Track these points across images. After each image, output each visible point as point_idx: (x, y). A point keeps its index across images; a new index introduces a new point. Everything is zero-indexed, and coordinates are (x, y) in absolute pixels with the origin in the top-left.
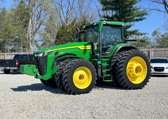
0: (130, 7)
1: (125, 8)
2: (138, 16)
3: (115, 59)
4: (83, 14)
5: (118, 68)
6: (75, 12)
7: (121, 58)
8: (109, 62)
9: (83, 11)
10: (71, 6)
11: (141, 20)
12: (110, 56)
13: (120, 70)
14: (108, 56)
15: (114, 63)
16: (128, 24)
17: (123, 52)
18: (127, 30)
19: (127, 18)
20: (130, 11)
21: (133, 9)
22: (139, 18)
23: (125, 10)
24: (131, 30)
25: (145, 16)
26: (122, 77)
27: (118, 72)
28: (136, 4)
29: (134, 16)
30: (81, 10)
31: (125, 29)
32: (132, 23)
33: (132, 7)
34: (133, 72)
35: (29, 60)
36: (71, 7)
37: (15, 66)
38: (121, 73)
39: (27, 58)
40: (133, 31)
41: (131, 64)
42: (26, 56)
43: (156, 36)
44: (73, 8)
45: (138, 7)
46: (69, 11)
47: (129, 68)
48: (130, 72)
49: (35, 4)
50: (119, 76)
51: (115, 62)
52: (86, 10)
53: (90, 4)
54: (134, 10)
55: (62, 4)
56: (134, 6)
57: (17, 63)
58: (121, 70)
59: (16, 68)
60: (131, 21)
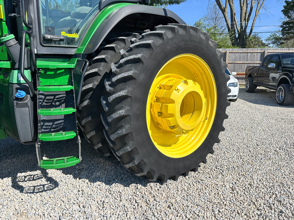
3: (103, 64)
5: (108, 104)
7: (122, 57)
8: (75, 77)
12: (82, 50)
13: (115, 115)
14: (73, 52)
15: (99, 78)
17: (135, 36)
26: (125, 144)
27: (110, 120)
34: (172, 115)
38: (121, 127)
41: (164, 82)
47: (158, 100)
48: (160, 114)
50: (113, 137)
51: (102, 74)
58: (122, 112)
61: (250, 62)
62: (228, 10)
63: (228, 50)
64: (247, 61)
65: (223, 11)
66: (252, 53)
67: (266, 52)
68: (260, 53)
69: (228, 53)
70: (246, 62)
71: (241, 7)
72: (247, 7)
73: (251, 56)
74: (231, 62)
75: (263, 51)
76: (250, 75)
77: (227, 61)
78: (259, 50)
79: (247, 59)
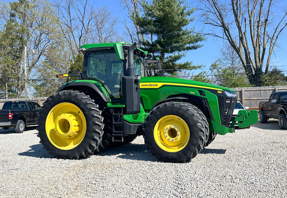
0: (178, 30)
1: (170, 31)
2: (189, 43)
4: (103, 40)
6: (91, 36)
9: (104, 36)
10: (86, 27)
11: (194, 48)
16: (176, 53)
18: (176, 63)
19: (175, 47)
20: (178, 35)
21: (182, 32)
22: (191, 45)
23: (171, 35)
24: (181, 63)
25: (199, 43)
28: (187, 26)
29: (185, 43)
30: (100, 35)
31: (173, 61)
32: (182, 53)
33: (180, 30)
35: (29, 109)
36: (86, 29)
37: (8, 120)
39: (25, 107)
40: (183, 63)
42: (24, 104)
43: (216, 70)
44: (89, 31)
45: (189, 30)
46: (83, 35)
49: (32, 24)
52: (108, 35)
53: (113, 26)
54: (183, 34)
55: (72, 24)
56: (184, 28)
57: (10, 116)
59: (9, 124)
60: (180, 50)
62: (242, 50)
63: (244, 89)
65: (238, 51)
66: (264, 90)
67: (276, 89)
68: (271, 90)
69: (243, 91)
70: (260, 98)
71: (254, 48)
72: (259, 48)
73: (264, 93)
74: (247, 99)
75: (274, 89)
76: (262, 109)
77: (243, 98)
78: (270, 88)
79: (261, 95)
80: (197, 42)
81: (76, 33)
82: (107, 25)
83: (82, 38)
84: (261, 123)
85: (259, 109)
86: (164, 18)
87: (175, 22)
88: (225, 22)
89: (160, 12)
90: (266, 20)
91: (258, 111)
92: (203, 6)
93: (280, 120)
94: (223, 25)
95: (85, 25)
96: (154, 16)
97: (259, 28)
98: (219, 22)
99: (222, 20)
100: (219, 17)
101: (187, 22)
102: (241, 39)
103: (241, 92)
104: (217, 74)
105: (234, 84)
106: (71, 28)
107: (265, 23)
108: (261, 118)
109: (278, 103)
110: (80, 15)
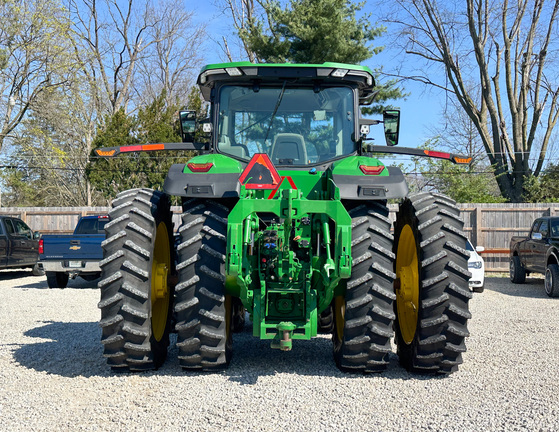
4: (170, 78)
6: (143, 67)
9: (172, 67)
10: (131, 47)
30: (164, 65)
36: (132, 51)
44: (138, 55)
46: (124, 65)
52: (182, 65)
53: (195, 46)
55: (99, 37)
61: (523, 229)
63: (480, 207)
64: (518, 226)
66: (526, 211)
67: (552, 211)
68: (541, 211)
69: (479, 211)
70: (515, 229)
71: (513, 114)
72: (525, 114)
73: (524, 217)
74: (487, 228)
75: (546, 209)
76: (515, 253)
77: (479, 227)
78: (539, 206)
79: (517, 222)
80: (385, 98)
81: (110, 61)
82: (180, 43)
83: (122, 72)
84: (513, 282)
85: (510, 251)
86: (315, 41)
87: (338, 51)
88: (452, 53)
89: (305, 27)
90: (543, 53)
91: (508, 255)
92: (403, 15)
93: (548, 277)
94: (447, 60)
95: (129, 42)
96: (293, 35)
97: (528, 68)
98: (438, 53)
99: (445, 49)
100: (438, 40)
101: (365, 54)
102: (485, 92)
103: (474, 214)
104: (426, 170)
105: (462, 194)
106: (96, 47)
107: (541, 59)
108: (511, 272)
109: (545, 240)
110: (118, 17)
